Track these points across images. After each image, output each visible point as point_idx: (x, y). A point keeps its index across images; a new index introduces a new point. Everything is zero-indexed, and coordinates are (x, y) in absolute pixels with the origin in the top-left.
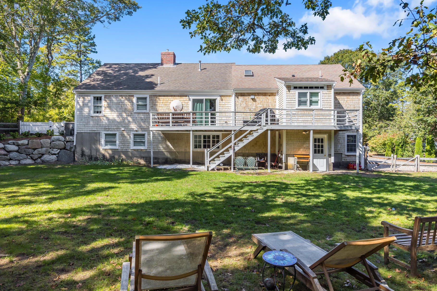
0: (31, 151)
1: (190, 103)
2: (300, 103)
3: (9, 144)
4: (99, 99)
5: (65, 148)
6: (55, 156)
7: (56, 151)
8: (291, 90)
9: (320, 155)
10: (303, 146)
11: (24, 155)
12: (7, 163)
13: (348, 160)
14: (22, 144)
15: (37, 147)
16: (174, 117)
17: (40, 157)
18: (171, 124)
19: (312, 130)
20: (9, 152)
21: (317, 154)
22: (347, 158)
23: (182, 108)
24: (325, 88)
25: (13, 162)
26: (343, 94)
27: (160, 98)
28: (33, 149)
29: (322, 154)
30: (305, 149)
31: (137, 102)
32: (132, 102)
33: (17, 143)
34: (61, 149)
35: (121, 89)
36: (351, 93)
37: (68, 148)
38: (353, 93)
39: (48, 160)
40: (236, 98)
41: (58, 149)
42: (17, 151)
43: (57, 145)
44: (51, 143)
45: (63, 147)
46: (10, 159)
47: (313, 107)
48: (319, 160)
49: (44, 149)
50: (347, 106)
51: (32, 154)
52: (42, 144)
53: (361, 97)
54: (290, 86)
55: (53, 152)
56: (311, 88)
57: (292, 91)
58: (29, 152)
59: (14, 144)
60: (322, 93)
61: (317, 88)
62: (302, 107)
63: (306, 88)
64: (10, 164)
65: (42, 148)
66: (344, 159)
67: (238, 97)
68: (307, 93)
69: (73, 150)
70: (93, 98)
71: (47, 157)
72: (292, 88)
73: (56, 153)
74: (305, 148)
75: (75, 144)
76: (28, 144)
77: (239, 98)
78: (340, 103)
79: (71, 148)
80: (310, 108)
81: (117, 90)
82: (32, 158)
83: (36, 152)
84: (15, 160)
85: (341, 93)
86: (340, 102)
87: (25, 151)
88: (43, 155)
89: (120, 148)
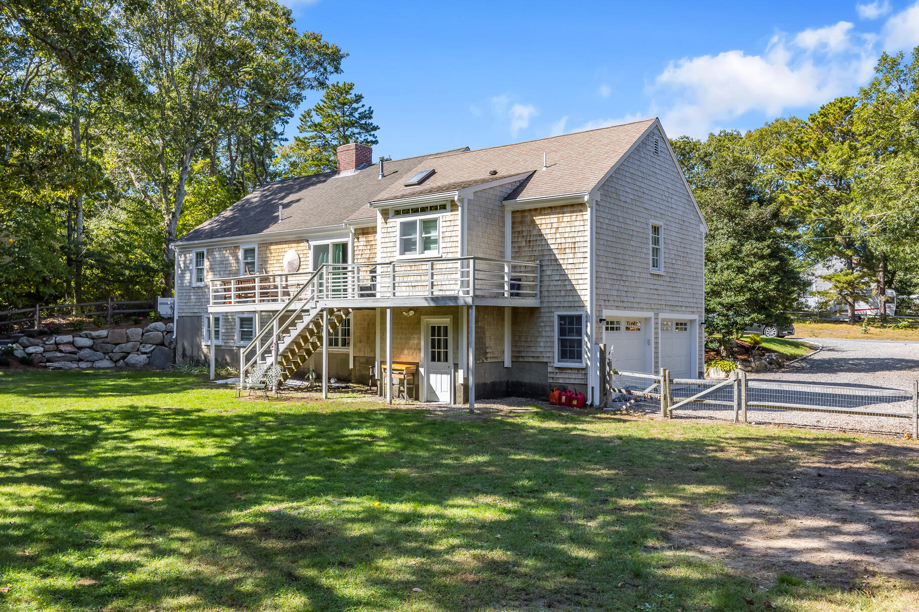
0: (109, 347)
1: (311, 254)
2: (407, 246)
3: (81, 336)
4: (200, 256)
5: (162, 344)
6: (145, 356)
7: (149, 348)
8: (388, 218)
9: (442, 364)
10: (408, 343)
11: (100, 354)
12: (74, 365)
13: (561, 381)
14: (98, 336)
15: (120, 342)
16: (240, 286)
17: (124, 358)
18: (257, 299)
19: (389, 308)
20: (80, 348)
21: (436, 363)
22: (558, 376)
23: (300, 265)
24: (448, 207)
25: (83, 365)
26: (549, 211)
27: (272, 247)
28: (115, 344)
29: (445, 363)
30: (412, 351)
31: (245, 258)
32: (237, 259)
33: (90, 334)
34: (157, 345)
35: (228, 236)
36: (566, 206)
37: (166, 343)
38: (572, 205)
39: (134, 362)
40: (356, 240)
41: (154, 344)
42: (91, 348)
43: (151, 338)
44: (143, 334)
45: (159, 341)
46: (80, 360)
47: (428, 254)
48: (439, 376)
49: (130, 344)
50: (559, 241)
51: (112, 352)
52: (128, 337)
53: (587, 215)
54: (388, 210)
55: (143, 350)
56: (424, 210)
57: (390, 220)
58: (106, 350)
59: (87, 336)
60: (441, 220)
61: (434, 208)
62: (409, 256)
63: (415, 211)
64: (79, 367)
65: (128, 342)
66: (553, 378)
67: (358, 238)
68: (414, 223)
69: (172, 347)
70: (195, 254)
71: (134, 358)
72: (391, 213)
73: (148, 351)
74: (411, 348)
75: (174, 337)
76: (107, 337)
77: (360, 240)
78: (542, 235)
79: (171, 342)
80: (422, 256)
81: (223, 239)
82: (111, 359)
83: (117, 349)
84: (87, 361)
85: (544, 208)
86: (543, 232)
87: (101, 348)
88: (129, 353)
89: (223, 344)
